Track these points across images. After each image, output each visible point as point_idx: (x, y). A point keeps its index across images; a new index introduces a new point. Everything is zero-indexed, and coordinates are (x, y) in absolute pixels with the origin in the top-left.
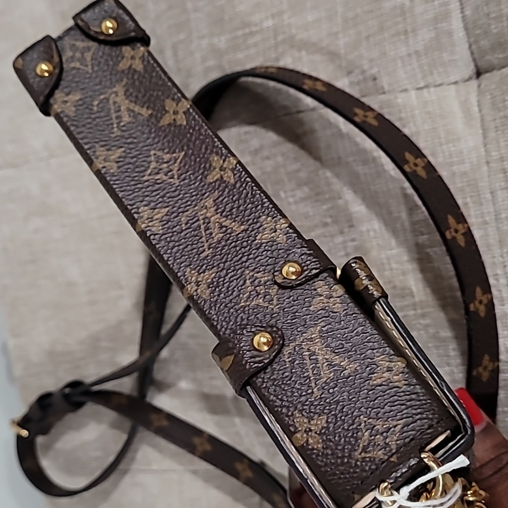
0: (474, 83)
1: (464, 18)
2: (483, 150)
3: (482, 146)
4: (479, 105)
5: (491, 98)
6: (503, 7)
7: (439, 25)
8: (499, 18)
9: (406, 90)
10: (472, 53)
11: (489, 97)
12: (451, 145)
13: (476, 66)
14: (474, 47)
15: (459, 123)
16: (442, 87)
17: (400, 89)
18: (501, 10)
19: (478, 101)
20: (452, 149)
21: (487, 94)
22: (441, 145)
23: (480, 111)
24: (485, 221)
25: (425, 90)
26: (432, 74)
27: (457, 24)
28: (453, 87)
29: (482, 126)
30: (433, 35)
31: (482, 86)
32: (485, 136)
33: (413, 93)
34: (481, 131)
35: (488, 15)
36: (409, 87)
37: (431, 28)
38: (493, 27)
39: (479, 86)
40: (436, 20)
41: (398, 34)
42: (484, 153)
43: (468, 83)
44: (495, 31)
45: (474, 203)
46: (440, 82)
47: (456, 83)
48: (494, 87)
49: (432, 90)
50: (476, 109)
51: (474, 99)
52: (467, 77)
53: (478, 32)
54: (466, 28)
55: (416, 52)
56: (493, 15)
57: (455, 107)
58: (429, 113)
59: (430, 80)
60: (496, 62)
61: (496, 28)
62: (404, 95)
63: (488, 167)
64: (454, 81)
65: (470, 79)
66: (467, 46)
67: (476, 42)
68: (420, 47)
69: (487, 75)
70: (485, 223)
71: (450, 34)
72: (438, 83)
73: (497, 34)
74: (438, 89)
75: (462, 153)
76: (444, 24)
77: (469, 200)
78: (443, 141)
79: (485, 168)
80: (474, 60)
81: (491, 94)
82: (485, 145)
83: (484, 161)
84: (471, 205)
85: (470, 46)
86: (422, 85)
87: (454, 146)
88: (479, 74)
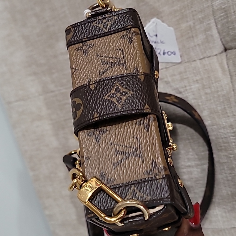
0: (224, 54)
1: (217, 29)
2: (231, 84)
3: (230, 83)
4: (227, 65)
5: (233, 62)
6: (234, 24)
7: (207, 33)
8: (233, 29)
9: (195, 61)
10: (222, 42)
12: (217, 83)
13: (224, 47)
14: (223, 40)
15: (220, 74)
16: (211, 58)
17: (192, 60)
18: (234, 26)
19: (227, 63)
20: (217, 85)
22: (213, 83)
23: (228, 67)
25: (203, 60)
26: (205, 52)
27: (214, 32)
28: (215, 57)
29: (230, 74)
30: (205, 37)
31: (228, 56)
32: (231, 78)
33: (198, 61)
34: (229, 77)
35: (228, 27)
36: (196, 59)
37: (204, 34)
38: (231, 32)
39: (227, 56)
40: (205, 30)
41: (189, 38)
42: (231, 86)
43: (221, 54)
44: (232, 34)
46: (209, 55)
47: (216, 55)
48: (233, 57)
49: (206, 59)
50: (226, 66)
51: (225, 62)
52: (221, 52)
53: (224, 34)
54: (219, 33)
55: (198, 44)
56: (230, 28)
57: (217, 66)
58: (206, 70)
59: (205, 55)
60: (233, 46)
61: (232, 33)
62: (194, 63)
63: (234, 91)
65: (222, 52)
66: (220, 39)
67: (224, 38)
68: (200, 43)
69: (230, 51)
71: (212, 36)
73: (232, 35)
74: (209, 58)
75: (222, 86)
76: (209, 32)
77: (226, 106)
78: (213, 82)
79: (233, 92)
80: (223, 45)
81: (232, 60)
82: (232, 82)
83: (232, 89)
84: (227, 108)
85: (221, 39)
86: (202, 57)
87: (218, 84)
88: (226, 50)
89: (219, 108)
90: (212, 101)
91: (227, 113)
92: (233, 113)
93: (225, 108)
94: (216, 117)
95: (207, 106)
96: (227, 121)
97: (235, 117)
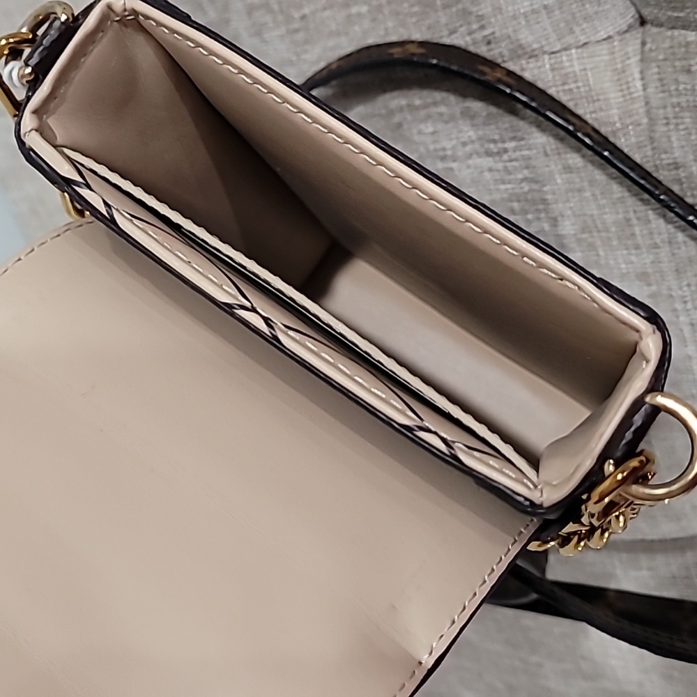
5: (659, 73)
11: (656, 70)
16: (590, 49)
19: (641, 72)
21: (654, 65)
23: (645, 88)
24: (656, 244)
26: (572, 32)
28: (605, 45)
33: (546, 59)
39: (644, 44)
45: (638, 219)
46: (584, 40)
47: (608, 39)
49: (574, 52)
50: (639, 84)
52: (625, 27)
59: (570, 40)
64: (605, 36)
65: (629, 29)
70: (656, 246)
72: (581, 43)
74: (584, 50)
81: (658, 67)
84: (635, 221)
86: (559, 47)
88: (642, 21)
89: (609, 218)
90: (588, 194)
91: (633, 235)
92: (652, 239)
93: (628, 220)
94: (599, 243)
95: (571, 208)
96: (633, 258)
97: (657, 250)
